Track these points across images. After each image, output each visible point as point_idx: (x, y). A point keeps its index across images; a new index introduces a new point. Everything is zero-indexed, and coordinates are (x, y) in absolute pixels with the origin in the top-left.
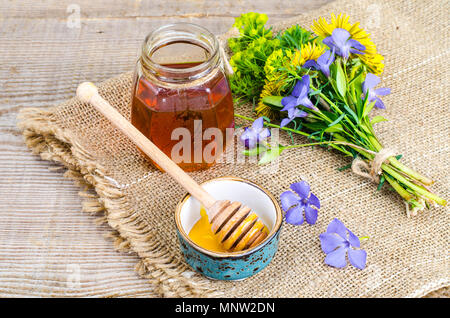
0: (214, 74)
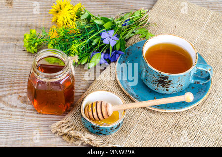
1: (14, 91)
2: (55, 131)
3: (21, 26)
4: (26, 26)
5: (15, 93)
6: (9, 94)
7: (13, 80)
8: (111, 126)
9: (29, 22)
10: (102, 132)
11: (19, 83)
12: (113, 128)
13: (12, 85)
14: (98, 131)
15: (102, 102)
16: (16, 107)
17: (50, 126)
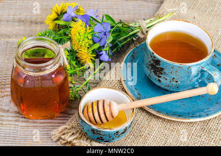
0: (57, 66)
1: (6, 93)
2: (56, 138)
3: (14, 21)
4: (20, 21)
7: (4, 81)
8: (116, 130)
9: (23, 17)
10: (104, 137)
12: (117, 132)
13: (3, 86)
14: (99, 136)
15: (104, 101)
16: (8, 111)
17: (50, 132)
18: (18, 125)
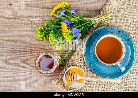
1: (32, 56)
5: (33, 58)
6: (30, 58)
7: (31, 49)
11: (34, 51)
13: (31, 52)
16: (34, 67)
18: (38, 75)
